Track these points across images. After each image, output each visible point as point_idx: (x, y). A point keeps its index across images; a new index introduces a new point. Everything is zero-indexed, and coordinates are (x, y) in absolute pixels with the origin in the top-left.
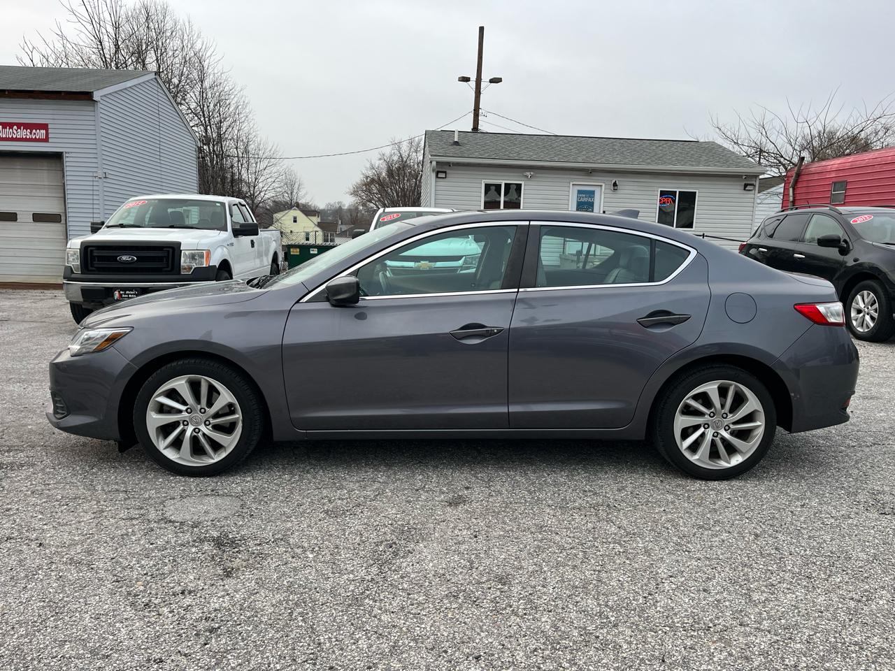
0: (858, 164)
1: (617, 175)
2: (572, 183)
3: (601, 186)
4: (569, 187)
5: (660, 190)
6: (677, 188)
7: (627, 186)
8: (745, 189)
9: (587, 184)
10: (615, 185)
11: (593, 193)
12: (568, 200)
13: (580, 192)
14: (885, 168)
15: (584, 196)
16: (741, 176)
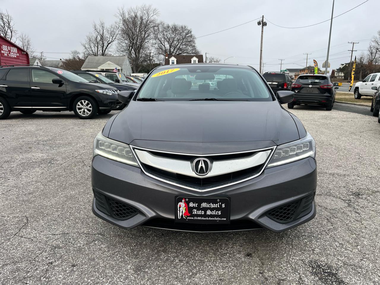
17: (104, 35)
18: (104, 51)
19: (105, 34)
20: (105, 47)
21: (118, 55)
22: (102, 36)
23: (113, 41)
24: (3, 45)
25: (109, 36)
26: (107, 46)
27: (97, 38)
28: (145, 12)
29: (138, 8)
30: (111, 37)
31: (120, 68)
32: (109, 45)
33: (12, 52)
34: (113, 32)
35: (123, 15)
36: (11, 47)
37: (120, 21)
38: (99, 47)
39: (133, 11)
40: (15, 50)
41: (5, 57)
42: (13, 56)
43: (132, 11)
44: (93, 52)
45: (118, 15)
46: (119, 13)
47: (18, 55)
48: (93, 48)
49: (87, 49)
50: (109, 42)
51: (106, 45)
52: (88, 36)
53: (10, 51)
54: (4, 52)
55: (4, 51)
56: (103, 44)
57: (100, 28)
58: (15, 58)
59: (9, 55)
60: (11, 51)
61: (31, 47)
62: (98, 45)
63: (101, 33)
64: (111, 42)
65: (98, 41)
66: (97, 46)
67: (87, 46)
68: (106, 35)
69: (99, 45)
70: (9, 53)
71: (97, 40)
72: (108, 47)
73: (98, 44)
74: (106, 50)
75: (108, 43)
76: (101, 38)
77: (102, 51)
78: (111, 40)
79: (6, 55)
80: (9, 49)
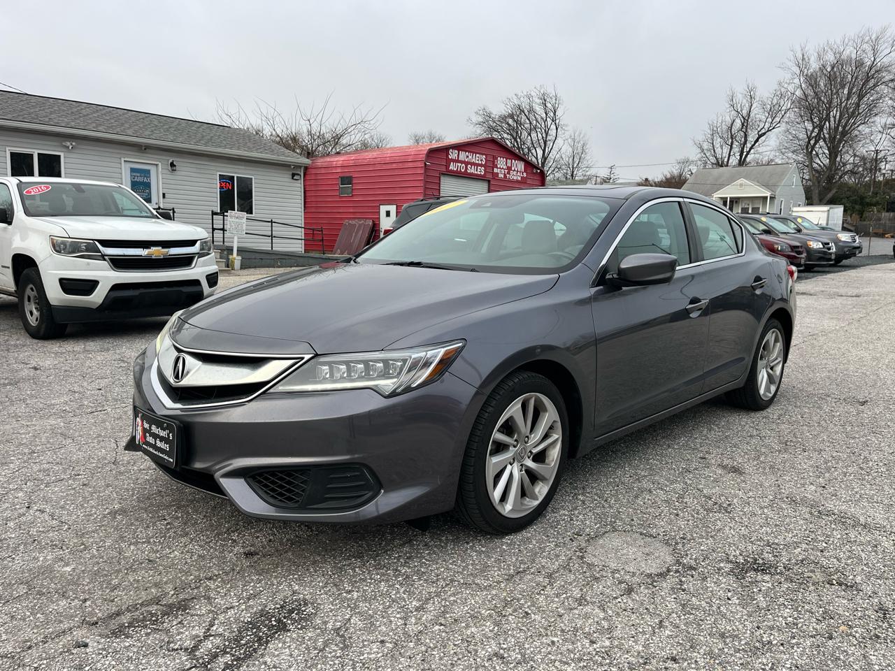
0: (360, 162)
1: (175, 155)
2: (123, 159)
3: (157, 165)
4: (121, 163)
5: (218, 173)
6: (235, 173)
7: (186, 168)
8: (293, 178)
9: (142, 162)
10: (172, 165)
11: (148, 172)
12: (121, 179)
13: (133, 170)
14: (385, 167)
15: (139, 175)
16: (289, 166)
17: (752, 115)
18: (745, 154)
19: (756, 114)
20: (749, 145)
21: (780, 162)
22: (744, 119)
23: (774, 128)
24: (499, 158)
25: (763, 117)
26: (757, 141)
27: (732, 124)
28: (865, 46)
29: (846, 40)
30: (770, 120)
31: (768, 194)
32: (762, 138)
33: (515, 170)
34: (777, 106)
35: (802, 63)
36: (513, 161)
37: (793, 79)
38: (734, 146)
39: (832, 49)
40: (520, 166)
41: (501, 180)
42: (515, 178)
43: (829, 50)
44: (717, 159)
45: (790, 64)
46: (792, 58)
47: (525, 175)
48: (718, 151)
49: (705, 154)
50: (763, 131)
51: (751, 139)
52: (711, 123)
53: (509, 169)
54: (499, 171)
55: (500, 168)
56: (746, 136)
57: (744, 101)
58: (517, 181)
59: (508, 175)
60: (513, 169)
61: (588, 158)
62: (732, 143)
63: (745, 112)
64: (768, 131)
65: (733, 133)
66: (730, 144)
67: (705, 146)
68: (757, 116)
69: (736, 140)
70: (509, 173)
71: (733, 130)
72: (757, 144)
73: (732, 138)
74: (752, 151)
75: (760, 133)
76: (743, 125)
77: (741, 156)
78: (766, 127)
79: (501, 176)
80: (509, 165)
